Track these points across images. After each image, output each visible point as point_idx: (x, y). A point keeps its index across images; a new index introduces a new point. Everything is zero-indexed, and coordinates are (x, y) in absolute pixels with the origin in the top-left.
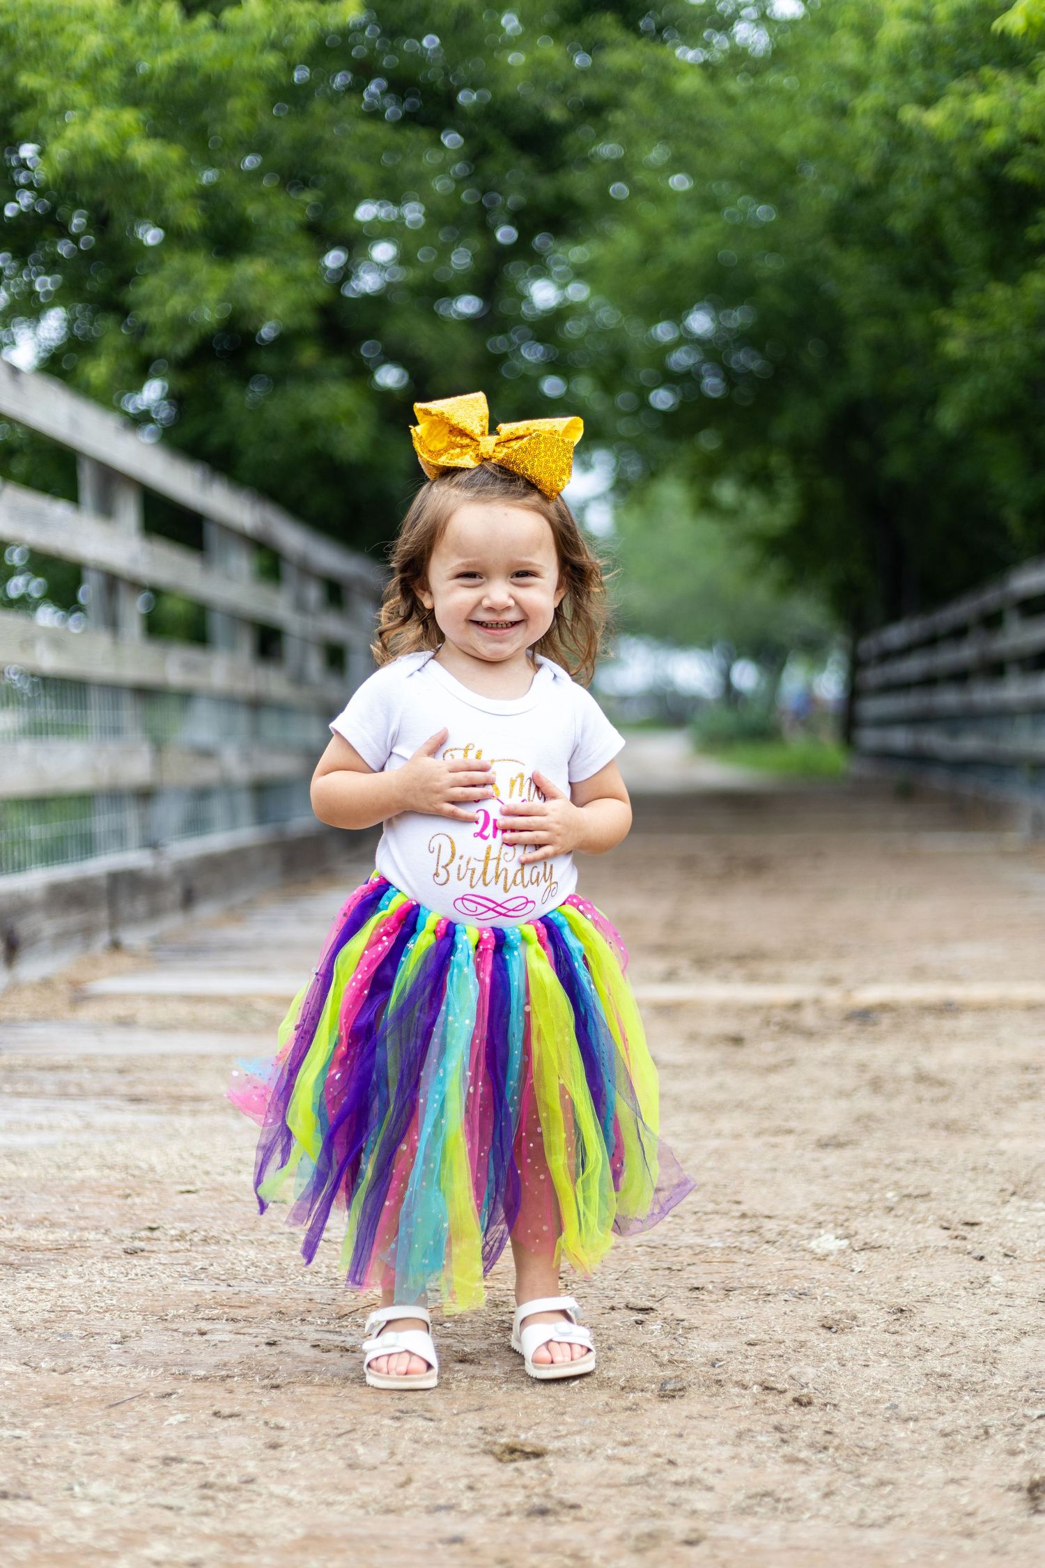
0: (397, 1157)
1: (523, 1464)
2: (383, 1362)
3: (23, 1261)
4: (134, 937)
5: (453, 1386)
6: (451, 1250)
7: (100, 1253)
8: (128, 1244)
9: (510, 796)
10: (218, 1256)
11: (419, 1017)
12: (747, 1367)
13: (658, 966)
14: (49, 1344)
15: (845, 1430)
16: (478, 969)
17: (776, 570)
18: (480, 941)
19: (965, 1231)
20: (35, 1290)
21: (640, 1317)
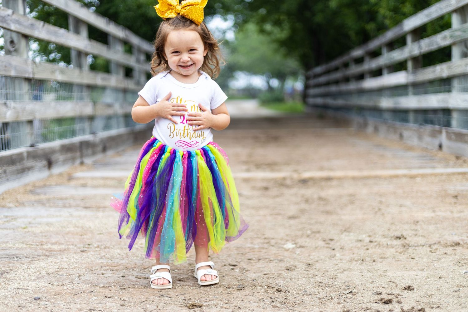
0: (160, 219)
1: (196, 309)
2: (156, 281)
3: (50, 254)
4: (88, 161)
5: (177, 288)
6: (176, 246)
7: (73, 252)
8: (82, 249)
9: (191, 111)
10: (109, 252)
11: (165, 178)
12: (263, 281)
13: (244, 167)
14: (57, 278)
15: (291, 298)
16: (183, 163)
17: (283, 50)
18: (184, 155)
19: (329, 242)
20: (53, 263)
21: (233, 267)
